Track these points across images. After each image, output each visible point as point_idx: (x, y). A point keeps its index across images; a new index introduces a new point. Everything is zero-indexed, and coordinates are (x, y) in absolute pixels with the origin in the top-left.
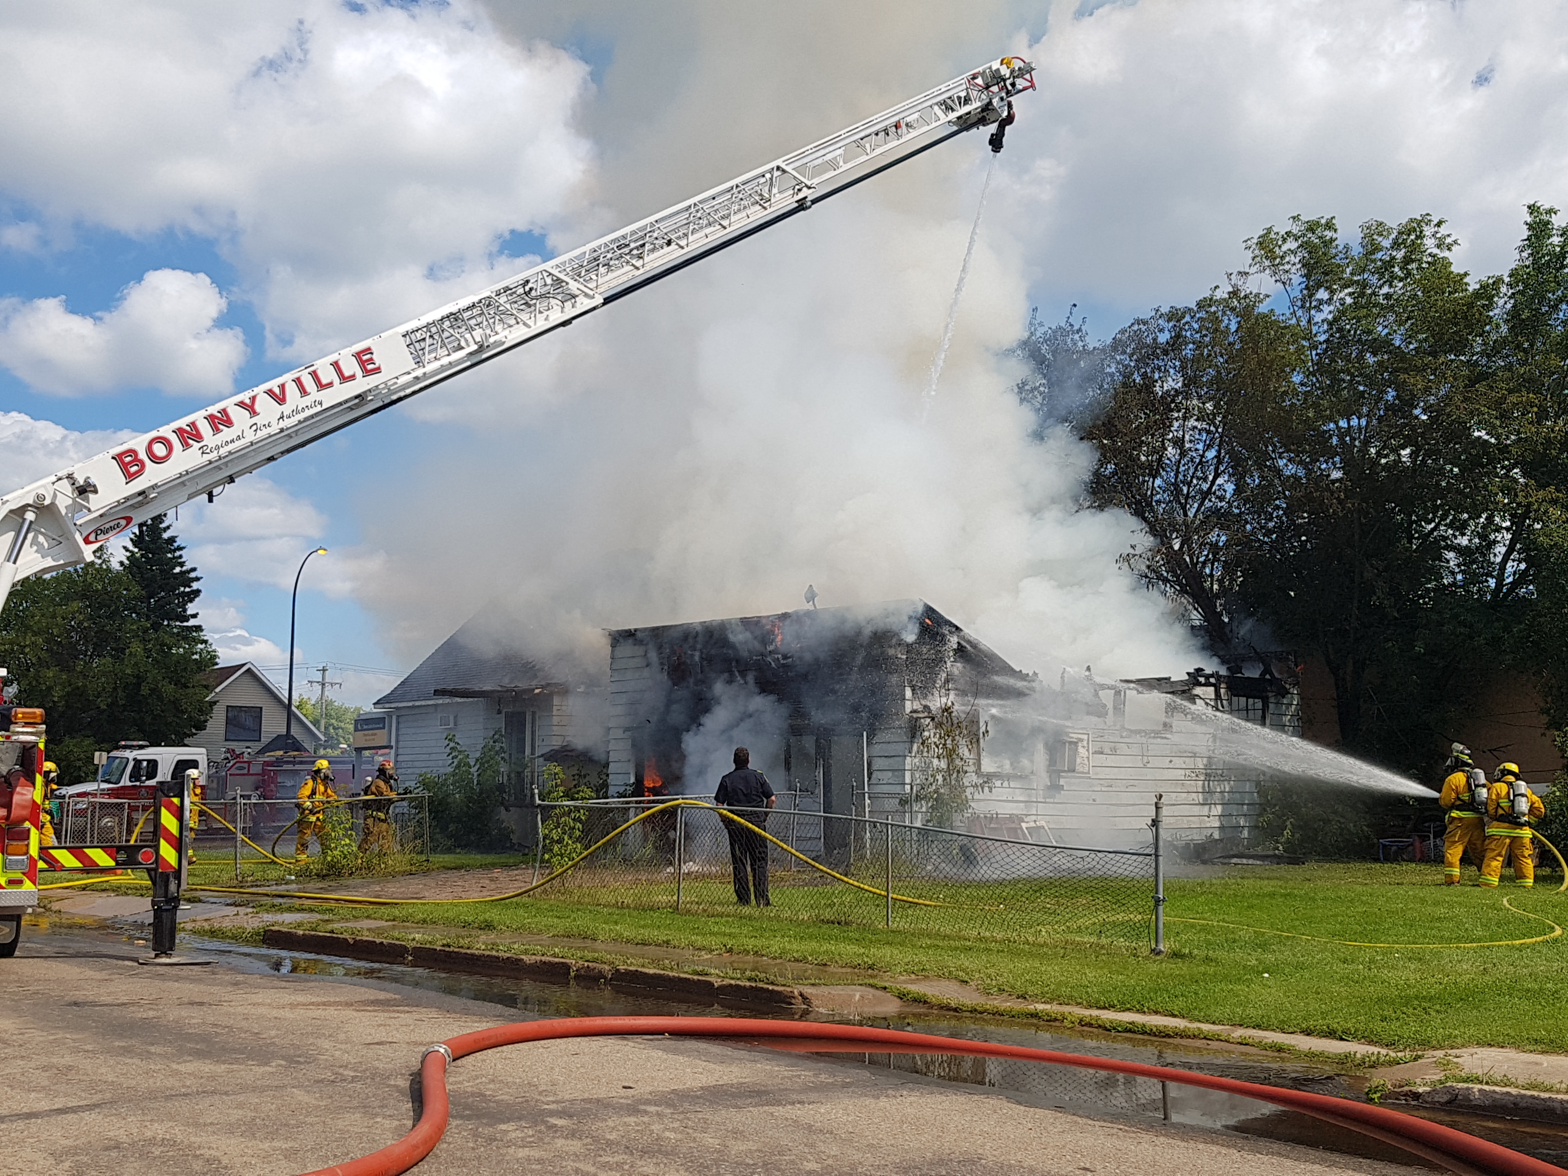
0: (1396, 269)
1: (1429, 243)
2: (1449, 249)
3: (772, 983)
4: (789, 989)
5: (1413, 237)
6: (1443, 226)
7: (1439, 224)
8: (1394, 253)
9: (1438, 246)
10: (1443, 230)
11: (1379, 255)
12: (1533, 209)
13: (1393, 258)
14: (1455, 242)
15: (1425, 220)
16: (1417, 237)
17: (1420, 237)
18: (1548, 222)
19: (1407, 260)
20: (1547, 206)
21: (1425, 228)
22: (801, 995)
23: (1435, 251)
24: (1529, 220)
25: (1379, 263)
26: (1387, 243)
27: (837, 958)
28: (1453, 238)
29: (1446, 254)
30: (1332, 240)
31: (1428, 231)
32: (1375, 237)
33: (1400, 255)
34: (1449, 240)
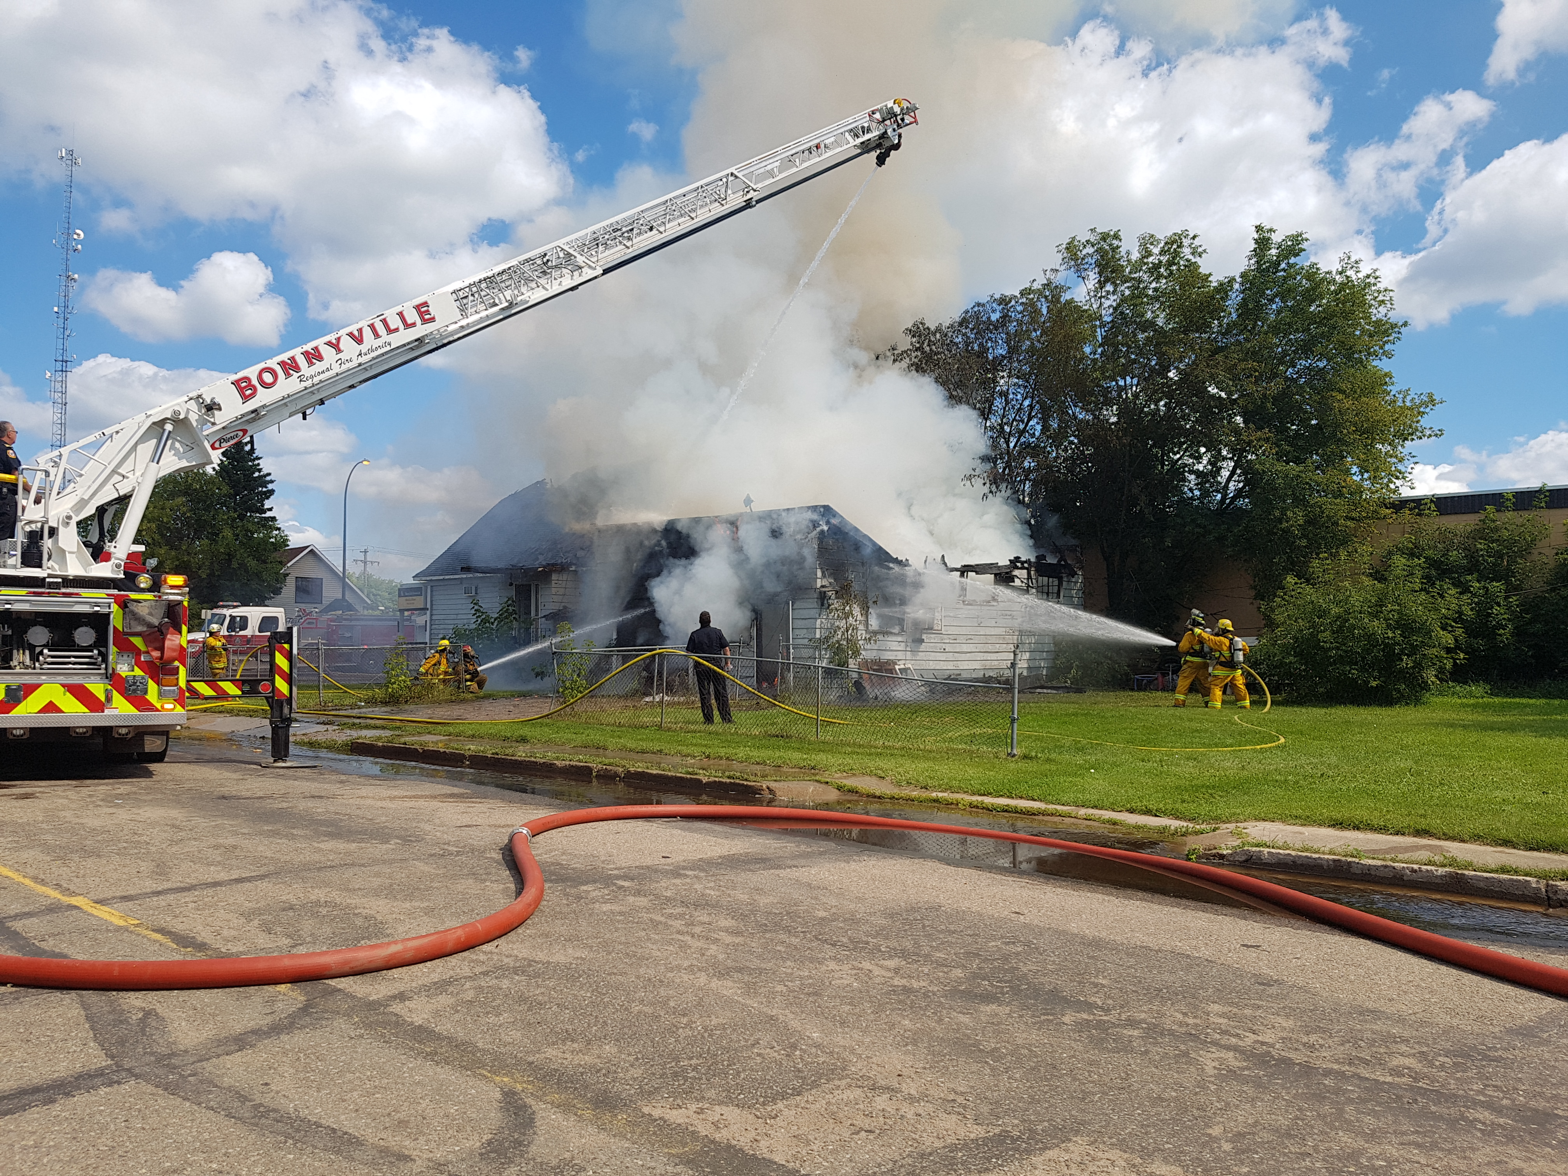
0: (1162, 270)
1: (1186, 251)
2: (1200, 256)
3: (746, 780)
4: (759, 784)
5: (1175, 246)
6: (1197, 239)
7: (1194, 238)
8: (1162, 258)
9: (1193, 254)
10: (1197, 242)
11: (1150, 259)
12: (1259, 228)
13: (1160, 262)
14: (1205, 251)
15: (1184, 234)
16: (1178, 247)
17: (1180, 246)
18: (1269, 239)
19: (1170, 263)
20: (1268, 227)
21: (1184, 240)
22: (768, 788)
23: (1190, 257)
24: (1256, 236)
25: (1151, 265)
26: (1156, 251)
27: (788, 762)
28: (1203, 248)
29: (1198, 259)
30: (1118, 247)
31: (1186, 242)
32: (1148, 246)
33: (1164, 259)
34: (1200, 250)
